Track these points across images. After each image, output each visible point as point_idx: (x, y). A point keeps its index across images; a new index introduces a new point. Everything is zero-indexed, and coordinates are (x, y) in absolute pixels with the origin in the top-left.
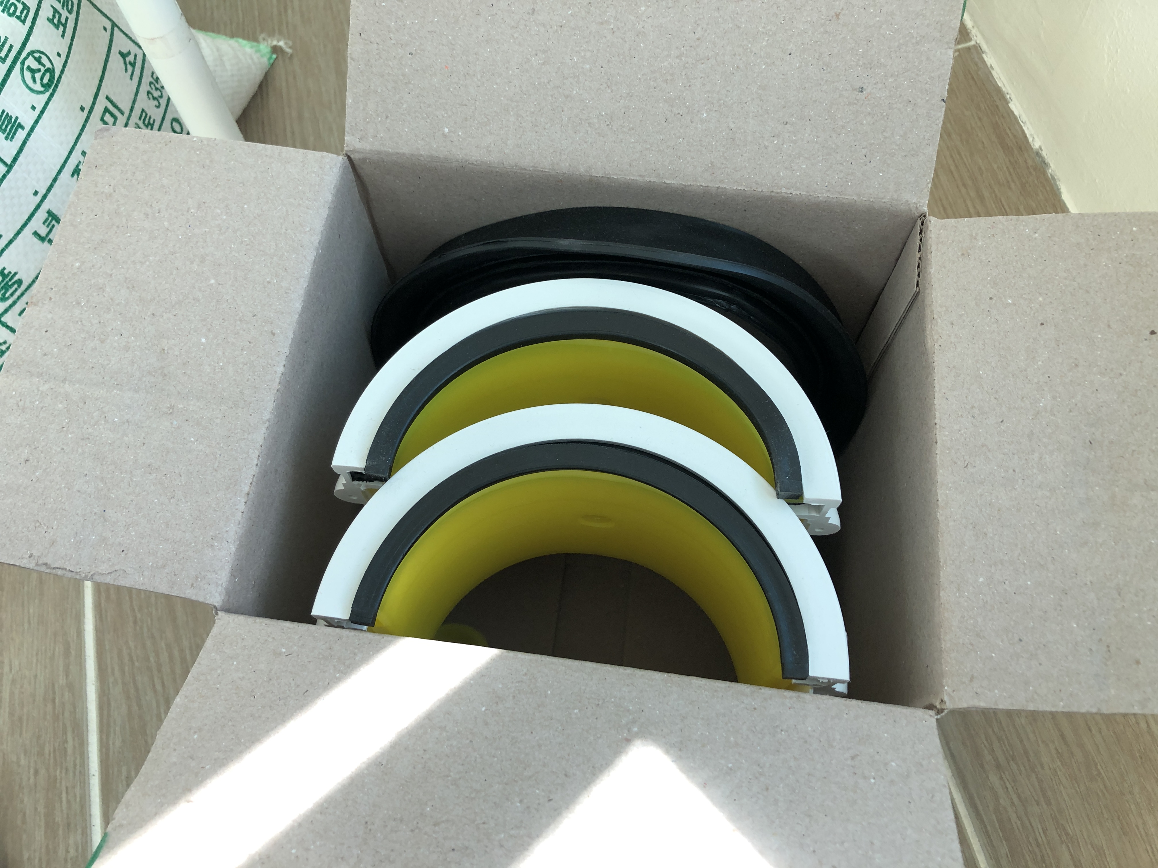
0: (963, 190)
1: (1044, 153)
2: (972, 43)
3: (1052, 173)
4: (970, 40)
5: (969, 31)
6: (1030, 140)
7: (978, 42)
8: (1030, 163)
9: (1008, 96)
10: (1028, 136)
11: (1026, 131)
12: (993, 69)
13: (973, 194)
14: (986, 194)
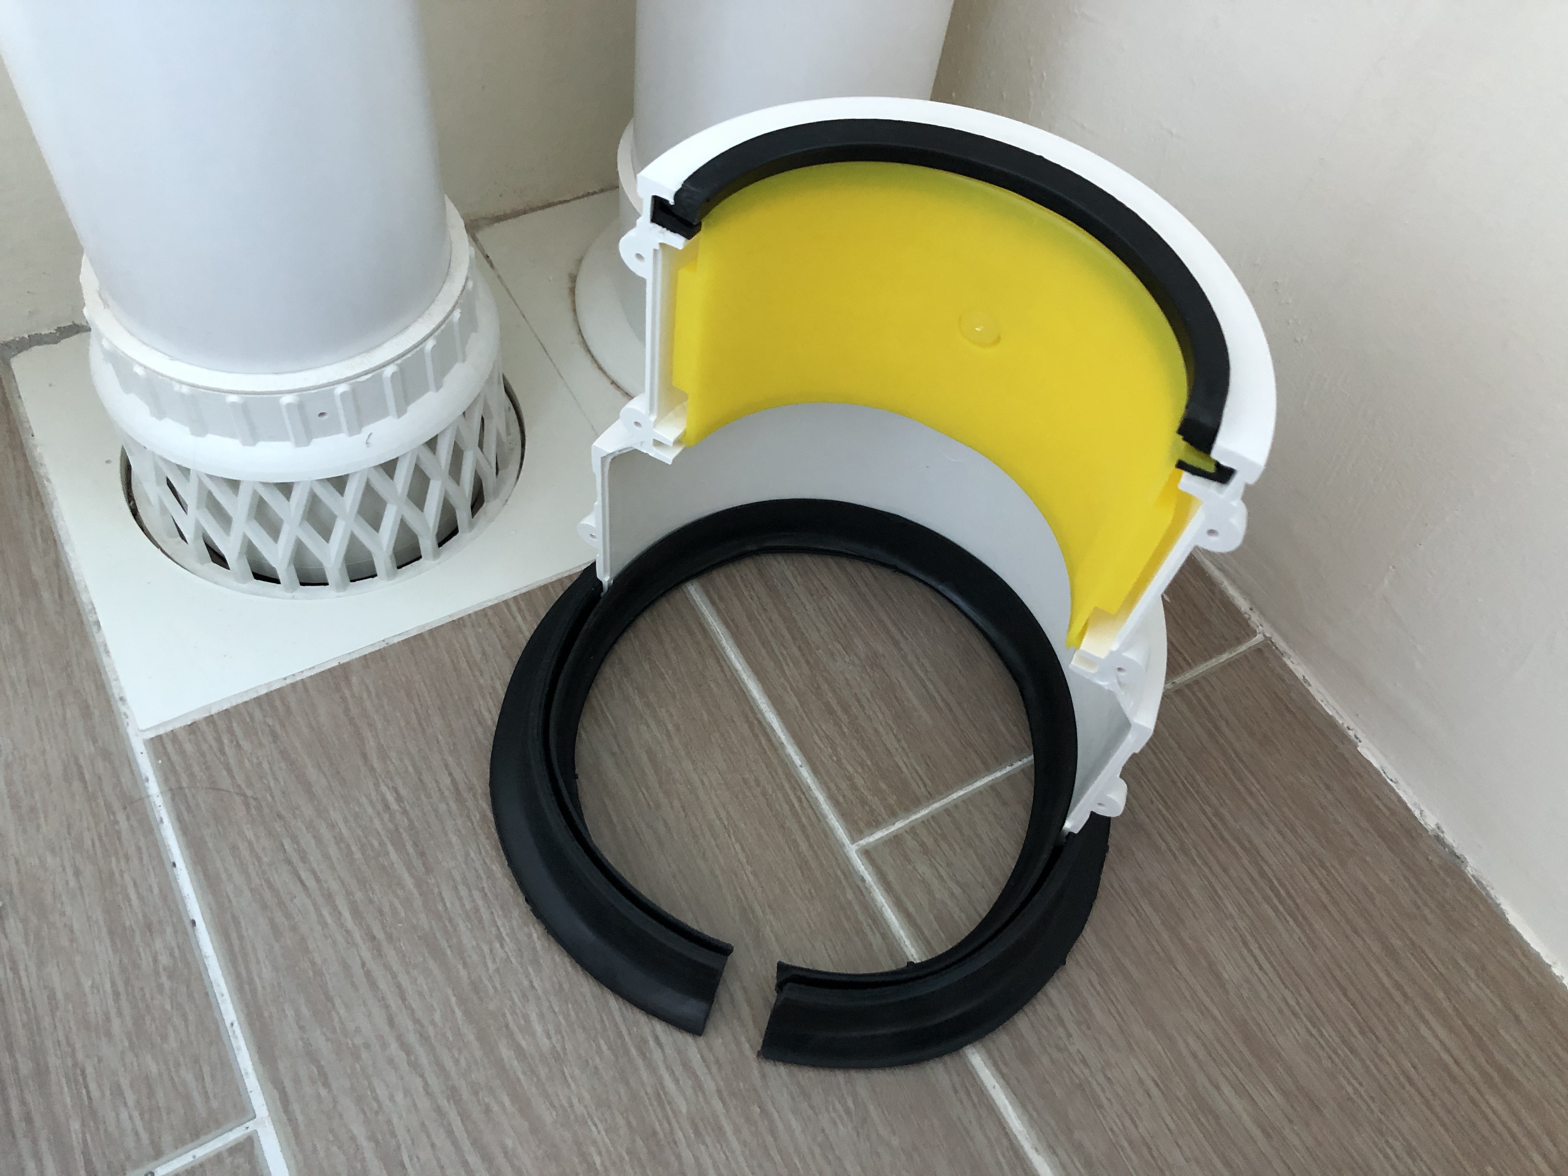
0: (1358, 943)
1: (1449, 838)
2: (1259, 638)
3: (1475, 873)
4: (1255, 633)
5: (1247, 616)
6: (1417, 813)
7: (1268, 635)
8: (1436, 861)
9: (1351, 733)
10: (1409, 805)
11: (1405, 798)
12: (1310, 685)
13: (1376, 948)
14: (1397, 943)
